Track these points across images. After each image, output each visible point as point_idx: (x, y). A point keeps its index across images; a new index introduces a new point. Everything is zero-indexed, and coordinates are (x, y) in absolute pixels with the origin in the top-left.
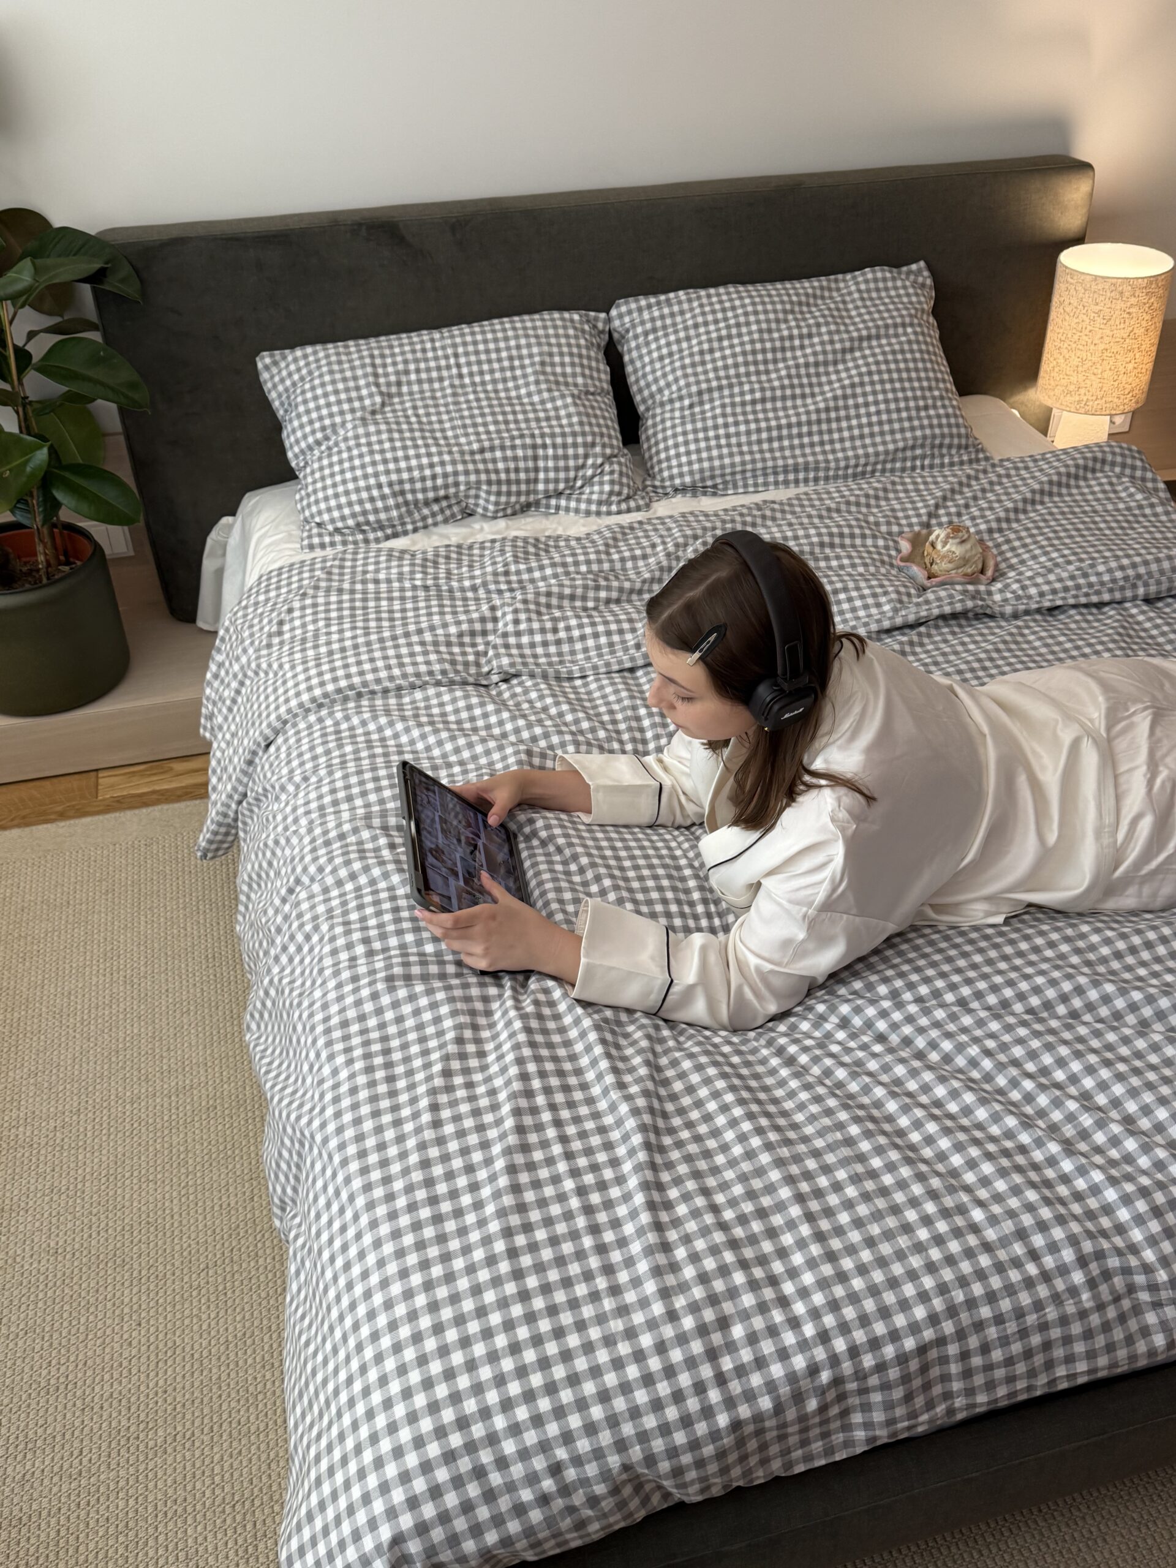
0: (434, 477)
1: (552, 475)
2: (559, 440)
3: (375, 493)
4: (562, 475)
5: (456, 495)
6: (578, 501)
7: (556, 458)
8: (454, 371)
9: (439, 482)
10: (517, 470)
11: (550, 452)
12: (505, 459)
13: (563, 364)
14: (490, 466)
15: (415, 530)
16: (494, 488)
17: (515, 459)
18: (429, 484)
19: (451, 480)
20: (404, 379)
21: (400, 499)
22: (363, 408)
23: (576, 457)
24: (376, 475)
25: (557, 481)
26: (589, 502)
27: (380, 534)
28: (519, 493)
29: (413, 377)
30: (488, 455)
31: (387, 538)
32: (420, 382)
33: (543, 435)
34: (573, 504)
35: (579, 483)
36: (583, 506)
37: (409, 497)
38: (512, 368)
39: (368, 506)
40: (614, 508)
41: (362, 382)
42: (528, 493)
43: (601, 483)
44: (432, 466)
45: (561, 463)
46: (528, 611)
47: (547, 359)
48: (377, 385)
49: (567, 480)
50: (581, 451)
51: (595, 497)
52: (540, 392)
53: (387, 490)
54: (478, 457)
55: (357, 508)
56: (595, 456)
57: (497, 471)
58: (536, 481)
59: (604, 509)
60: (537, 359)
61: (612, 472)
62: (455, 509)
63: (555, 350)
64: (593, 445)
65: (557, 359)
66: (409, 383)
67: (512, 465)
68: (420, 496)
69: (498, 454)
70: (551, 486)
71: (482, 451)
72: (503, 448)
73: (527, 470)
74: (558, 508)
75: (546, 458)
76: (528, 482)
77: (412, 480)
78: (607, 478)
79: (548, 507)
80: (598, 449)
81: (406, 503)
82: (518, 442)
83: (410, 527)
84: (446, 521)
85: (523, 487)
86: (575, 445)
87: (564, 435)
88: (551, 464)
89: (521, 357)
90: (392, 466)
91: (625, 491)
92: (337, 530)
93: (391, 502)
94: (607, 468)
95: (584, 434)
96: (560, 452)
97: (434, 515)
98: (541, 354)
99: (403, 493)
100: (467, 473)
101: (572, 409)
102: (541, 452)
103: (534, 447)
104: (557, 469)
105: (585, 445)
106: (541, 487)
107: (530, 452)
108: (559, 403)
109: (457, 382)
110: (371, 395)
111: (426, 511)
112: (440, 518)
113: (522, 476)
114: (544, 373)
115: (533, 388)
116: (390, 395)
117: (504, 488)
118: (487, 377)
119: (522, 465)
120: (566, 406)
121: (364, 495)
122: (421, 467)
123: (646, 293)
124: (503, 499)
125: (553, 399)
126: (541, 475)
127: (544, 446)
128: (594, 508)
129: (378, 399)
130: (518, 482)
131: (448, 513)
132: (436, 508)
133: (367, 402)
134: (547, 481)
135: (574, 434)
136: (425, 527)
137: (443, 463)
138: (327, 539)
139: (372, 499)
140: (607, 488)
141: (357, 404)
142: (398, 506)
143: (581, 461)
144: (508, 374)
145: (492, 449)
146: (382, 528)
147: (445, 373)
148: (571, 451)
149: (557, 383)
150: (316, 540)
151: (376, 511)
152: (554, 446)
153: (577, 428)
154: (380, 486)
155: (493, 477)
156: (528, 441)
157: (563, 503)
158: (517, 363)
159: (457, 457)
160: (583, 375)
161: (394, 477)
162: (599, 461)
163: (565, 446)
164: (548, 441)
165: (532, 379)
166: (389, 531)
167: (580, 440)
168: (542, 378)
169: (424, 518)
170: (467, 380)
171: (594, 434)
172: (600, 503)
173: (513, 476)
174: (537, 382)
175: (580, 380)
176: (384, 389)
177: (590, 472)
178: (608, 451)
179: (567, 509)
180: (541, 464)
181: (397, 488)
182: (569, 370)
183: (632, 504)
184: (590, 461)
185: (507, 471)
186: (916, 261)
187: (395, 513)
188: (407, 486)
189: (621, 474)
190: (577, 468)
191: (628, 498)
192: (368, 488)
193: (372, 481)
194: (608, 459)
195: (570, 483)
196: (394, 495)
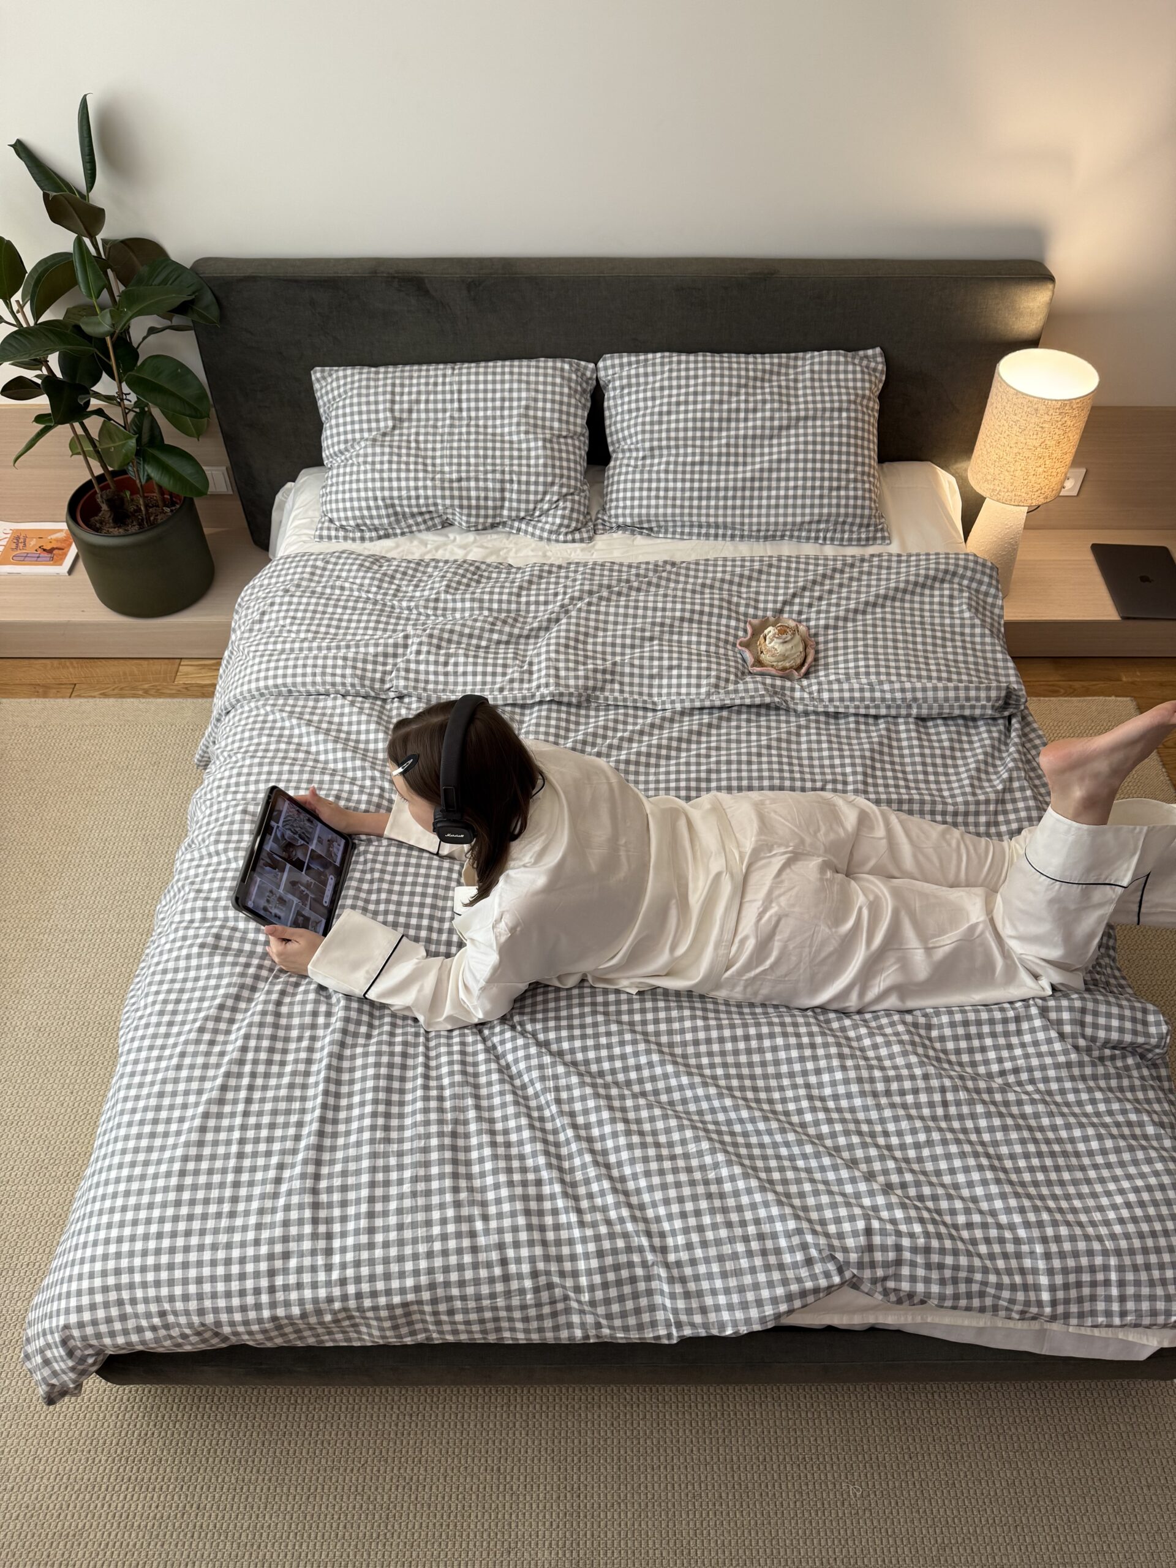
0: (418, 497)
1: (515, 505)
2: (524, 478)
3: (372, 503)
4: (523, 506)
5: (437, 511)
6: (535, 527)
7: (519, 492)
8: (456, 405)
9: (422, 501)
10: (486, 498)
11: (515, 486)
12: (477, 489)
13: (544, 410)
14: (464, 493)
15: (403, 534)
16: (465, 511)
17: (486, 489)
18: (413, 502)
19: (431, 501)
20: (415, 407)
21: (391, 511)
22: (378, 429)
23: (536, 493)
24: (374, 489)
25: (518, 510)
26: (542, 530)
27: (374, 534)
28: (486, 516)
29: (422, 406)
30: (464, 484)
31: (380, 538)
32: (427, 411)
33: (511, 472)
34: (530, 529)
35: (537, 513)
36: (538, 532)
37: (399, 509)
38: (502, 408)
39: (366, 513)
40: (561, 537)
41: (381, 407)
42: (494, 516)
43: (555, 516)
44: (416, 488)
45: (523, 497)
46: (430, 644)
47: (532, 404)
48: (392, 411)
49: (527, 510)
50: (541, 488)
51: (547, 527)
52: (519, 433)
53: (380, 503)
54: (455, 485)
55: (357, 513)
56: (553, 494)
57: (469, 498)
58: (502, 507)
59: (554, 537)
60: (523, 403)
61: (564, 508)
62: (437, 521)
63: (540, 396)
64: (553, 484)
65: (540, 405)
66: (418, 411)
67: (482, 494)
68: (407, 510)
69: (473, 484)
70: (514, 514)
71: (460, 480)
72: (477, 480)
73: (494, 499)
74: (519, 530)
75: (511, 491)
76: (495, 508)
77: (400, 498)
78: (560, 512)
79: (512, 527)
80: (556, 488)
81: (396, 514)
82: (490, 476)
83: (398, 531)
84: (428, 529)
85: (490, 512)
86: (536, 483)
87: (528, 474)
88: (515, 496)
89: (511, 400)
90: (386, 484)
91: (574, 524)
92: (342, 527)
93: (383, 512)
94: (561, 504)
95: (545, 475)
96: (523, 487)
97: (417, 524)
98: (527, 399)
99: (393, 506)
100: (443, 497)
101: (541, 452)
102: (508, 486)
103: (502, 481)
104: (519, 501)
105: (545, 484)
106: (505, 513)
107: (498, 486)
108: (532, 445)
109: (456, 415)
110: (386, 419)
111: (411, 521)
112: (422, 527)
113: (490, 503)
114: (527, 416)
115: (514, 428)
116: (401, 420)
117: (474, 512)
118: (481, 414)
119: (490, 494)
120: (536, 448)
121: (364, 504)
122: (408, 489)
123: (630, 351)
124: (473, 520)
125: (528, 441)
126: (507, 504)
127: (511, 481)
128: (545, 535)
129: (390, 423)
130: (486, 508)
131: (430, 523)
132: (419, 519)
133: (382, 424)
134: (510, 509)
135: (537, 474)
136: (411, 532)
137: (425, 488)
138: (333, 533)
139: (369, 508)
140: (558, 521)
141: (374, 425)
142: (388, 516)
143: (539, 497)
144: (498, 413)
145: (468, 479)
146: (376, 530)
147: (448, 406)
148: (532, 488)
149: (535, 426)
150: (325, 533)
151: (371, 517)
152: (519, 482)
153: (541, 469)
154: (375, 499)
155: (465, 502)
156: (498, 476)
157: (523, 526)
158: (507, 404)
159: (438, 483)
160: (560, 421)
161: (387, 494)
162: (555, 498)
163: (528, 483)
164: (515, 478)
165: (515, 420)
166: (382, 533)
167: (541, 479)
168: (523, 420)
169: (409, 526)
170: (465, 414)
171: (554, 475)
172: (551, 532)
173: (482, 503)
174: (518, 424)
175: (556, 425)
176: (397, 415)
177: (546, 506)
178: (564, 490)
179: (526, 532)
180: (507, 495)
181: (389, 502)
182: (548, 415)
183: (577, 536)
184: (548, 498)
185: (478, 498)
186: (873, 347)
187: (385, 521)
188: (397, 502)
189: (572, 510)
190: (536, 502)
191: (577, 529)
192: (367, 499)
193: (370, 494)
194: (563, 497)
195: (530, 513)
196: (386, 507)
